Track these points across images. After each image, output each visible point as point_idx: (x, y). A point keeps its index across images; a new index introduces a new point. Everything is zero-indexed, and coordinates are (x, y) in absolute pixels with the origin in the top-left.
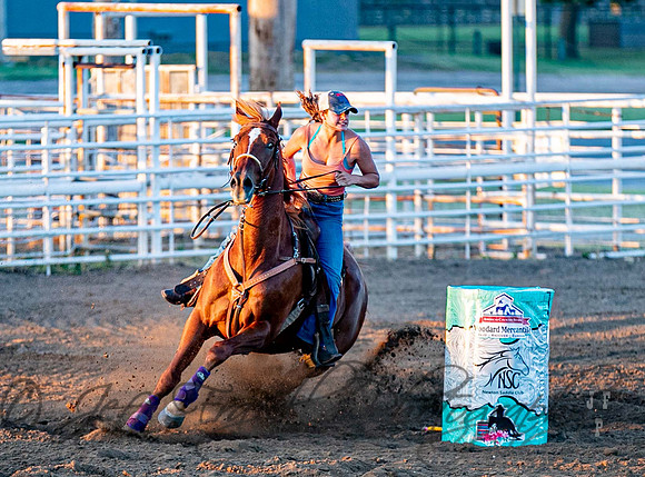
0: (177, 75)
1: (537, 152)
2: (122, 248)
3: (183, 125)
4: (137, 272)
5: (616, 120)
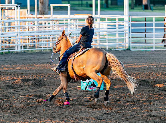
0: (23, 12)
1: (100, 28)
2: (12, 49)
3: (25, 22)
4: (15, 54)
5: (117, 21)
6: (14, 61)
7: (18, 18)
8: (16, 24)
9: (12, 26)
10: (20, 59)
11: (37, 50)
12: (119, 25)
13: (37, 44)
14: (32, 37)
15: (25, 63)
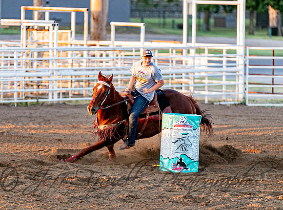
0: (64, 34)
1: (195, 65)
2: (43, 97)
3: (66, 52)
4: (48, 106)
5: (224, 54)
6: (45, 119)
7: (55, 44)
8: (51, 55)
9: (44, 58)
10: (56, 115)
11: (86, 100)
12: (228, 62)
13: (86, 90)
14: (78, 78)
15: (63, 122)
